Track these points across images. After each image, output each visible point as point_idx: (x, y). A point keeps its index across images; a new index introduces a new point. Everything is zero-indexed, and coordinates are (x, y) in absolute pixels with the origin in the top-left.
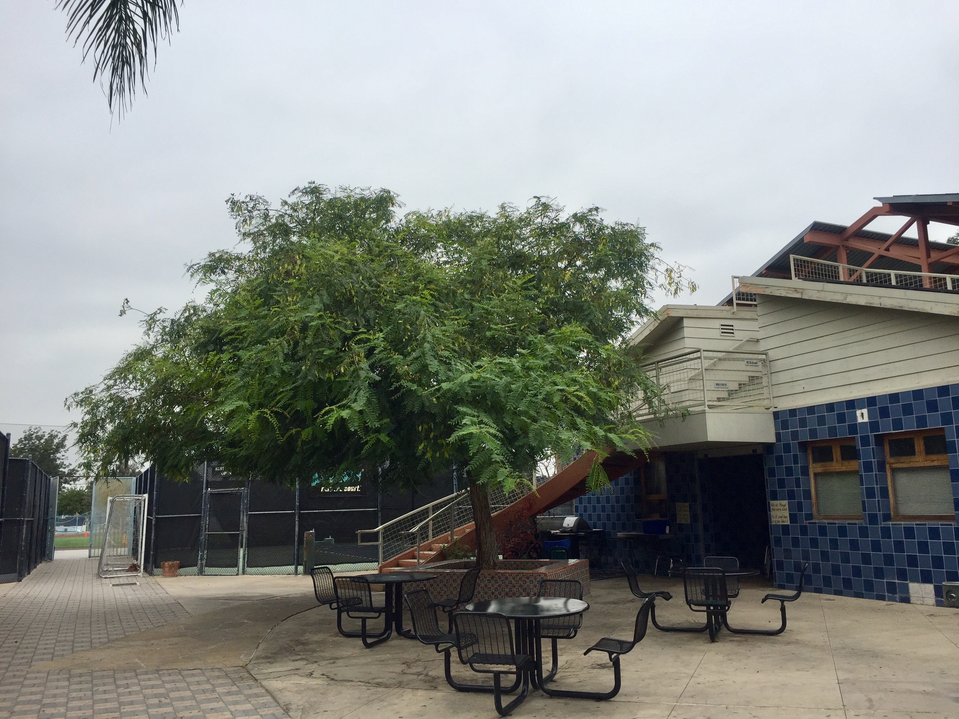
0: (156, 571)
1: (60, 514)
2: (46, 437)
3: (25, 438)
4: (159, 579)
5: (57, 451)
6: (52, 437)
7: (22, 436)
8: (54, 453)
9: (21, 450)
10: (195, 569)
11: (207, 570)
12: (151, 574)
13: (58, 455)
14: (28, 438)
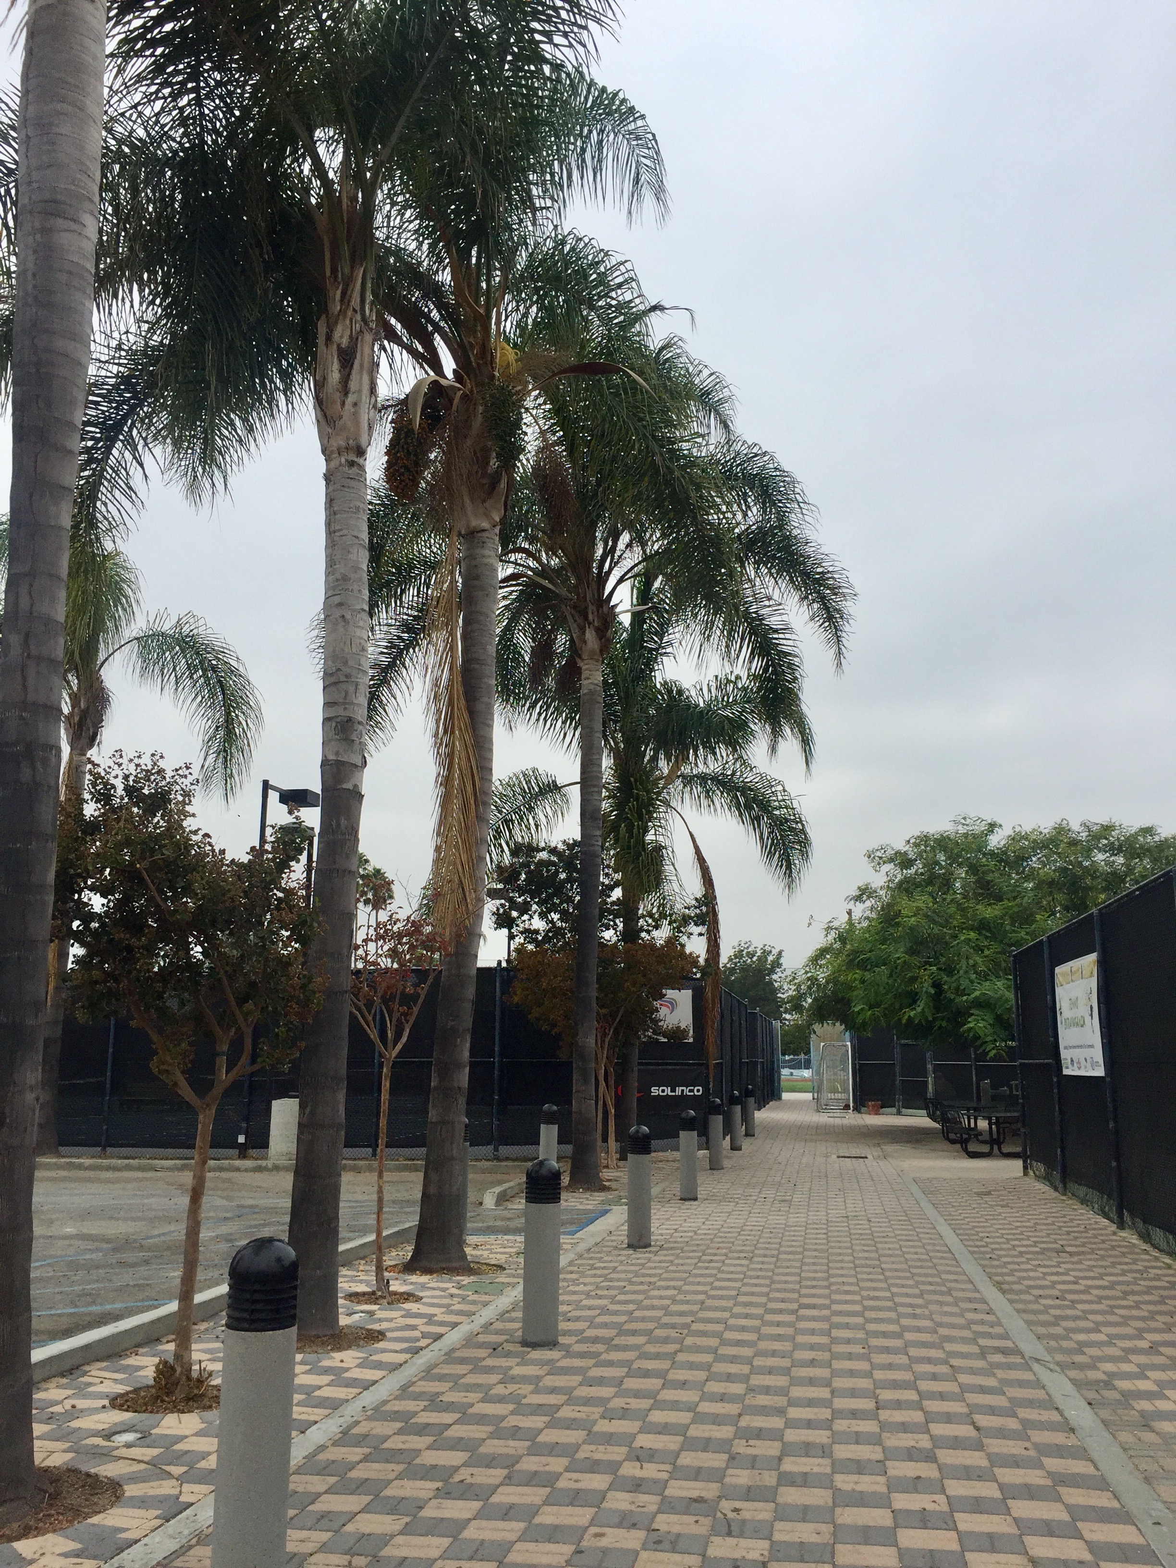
0: (863, 1109)
1: (784, 1054)
2: (759, 954)
3: (736, 956)
4: (864, 1116)
5: (772, 971)
6: (766, 953)
7: (731, 953)
8: (769, 975)
9: (732, 971)
10: (894, 1110)
11: (904, 1111)
12: (859, 1112)
13: (775, 977)
14: (739, 955)
